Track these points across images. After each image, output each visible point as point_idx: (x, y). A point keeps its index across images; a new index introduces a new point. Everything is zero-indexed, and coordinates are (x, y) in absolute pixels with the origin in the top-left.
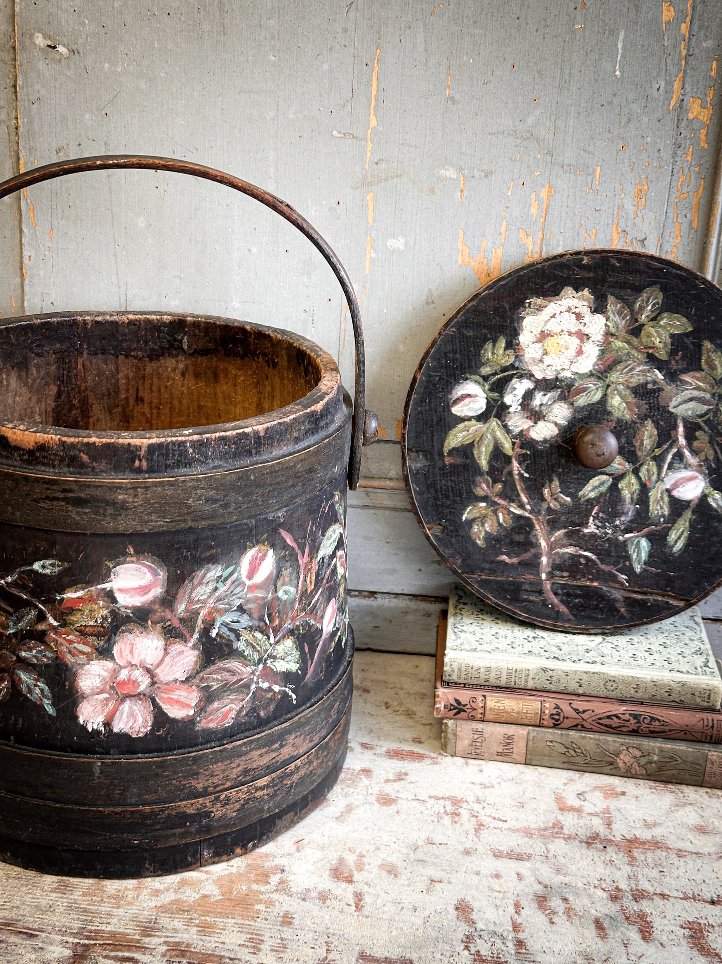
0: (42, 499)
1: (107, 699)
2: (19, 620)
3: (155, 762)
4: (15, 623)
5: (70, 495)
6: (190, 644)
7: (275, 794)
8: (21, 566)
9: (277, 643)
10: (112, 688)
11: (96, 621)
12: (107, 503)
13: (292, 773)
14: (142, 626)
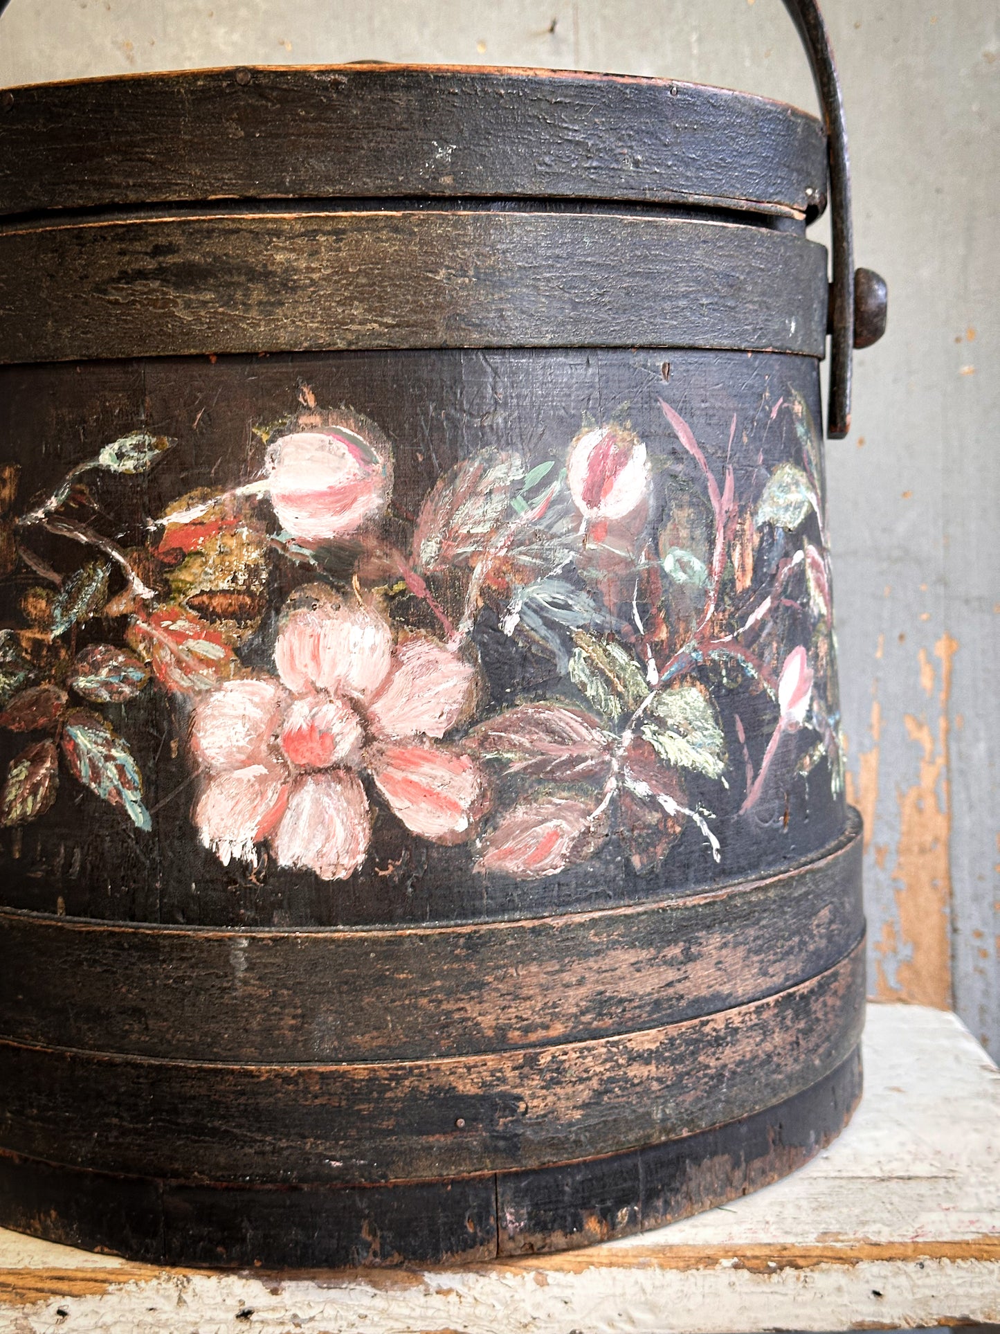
0: (112, 280)
1: (262, 780)
2: (73, 598)
3: (375, 942)
4: (66, 610)
5: (170, 259)
6: (453, 646)
7: (677, 1086)
8: (76, 464)
9: (667, 685)
10: (274, 749)
11: (234, 579)
12: (253, 275)
13: (718, 1042)
14: (338, 589)
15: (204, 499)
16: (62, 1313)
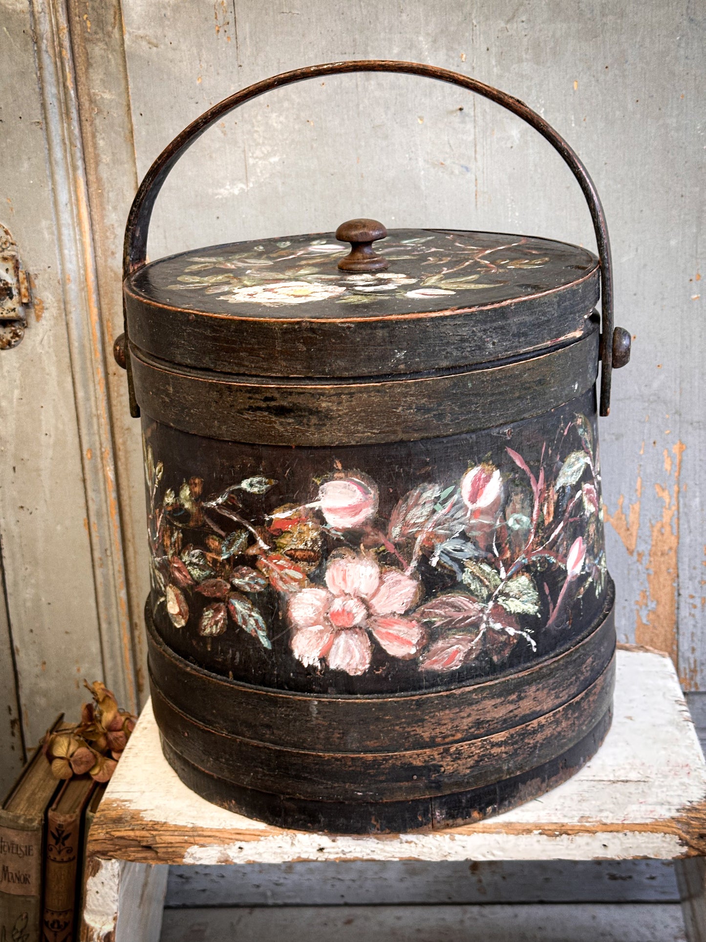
0: (245, 409)
1: (321, 632)
2: (231, 544)
3: (374, 704)
4: (228, 548)
5: (273, 404)
6: (408, 573)
7: (515, 753)
8: (231, 485)
9: (509, 578)
10: (326, 619)
11: (306, 544)
12: (311, 412)
13: (535, 732)
14: (354, 550)
15: (291, 508)
16: (240, 848)
